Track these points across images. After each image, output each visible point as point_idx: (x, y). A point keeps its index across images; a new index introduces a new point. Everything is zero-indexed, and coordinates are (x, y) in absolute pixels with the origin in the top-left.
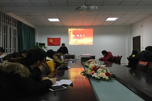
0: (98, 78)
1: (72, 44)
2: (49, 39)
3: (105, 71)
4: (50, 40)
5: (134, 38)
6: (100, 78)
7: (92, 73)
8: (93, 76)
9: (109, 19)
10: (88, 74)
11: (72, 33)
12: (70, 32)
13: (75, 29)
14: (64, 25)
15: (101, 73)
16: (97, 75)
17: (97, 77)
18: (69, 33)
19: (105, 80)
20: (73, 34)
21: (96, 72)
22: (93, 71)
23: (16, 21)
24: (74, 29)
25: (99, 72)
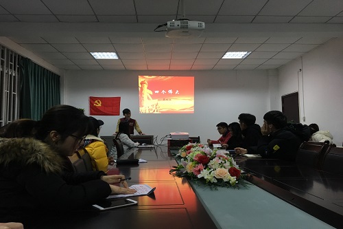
0: (212, 182)
1: (147, 112)
2: (92, 100)
3: (228, 164)
4: (96, 102)
5: (284, 98)
6: (216, 181)
7: (197, 169)
8: (199, 176)
9: (230, 55)
10: (187, 173)
11: (146, 86)
12: (142, 83)
13: (153, 77)
14: (128, 67)
15: (219, 170)
16: (210, 173)
17: (209, 178)
18: (140, 85)
19: (227, 184)
20: (148, 88)
21: (206, 167)
22: (200, 166)
23: (15, 57)
24: (150, 77)
25: (214, 167)
